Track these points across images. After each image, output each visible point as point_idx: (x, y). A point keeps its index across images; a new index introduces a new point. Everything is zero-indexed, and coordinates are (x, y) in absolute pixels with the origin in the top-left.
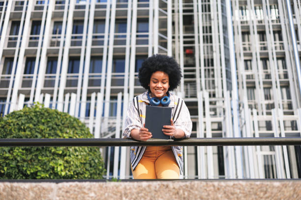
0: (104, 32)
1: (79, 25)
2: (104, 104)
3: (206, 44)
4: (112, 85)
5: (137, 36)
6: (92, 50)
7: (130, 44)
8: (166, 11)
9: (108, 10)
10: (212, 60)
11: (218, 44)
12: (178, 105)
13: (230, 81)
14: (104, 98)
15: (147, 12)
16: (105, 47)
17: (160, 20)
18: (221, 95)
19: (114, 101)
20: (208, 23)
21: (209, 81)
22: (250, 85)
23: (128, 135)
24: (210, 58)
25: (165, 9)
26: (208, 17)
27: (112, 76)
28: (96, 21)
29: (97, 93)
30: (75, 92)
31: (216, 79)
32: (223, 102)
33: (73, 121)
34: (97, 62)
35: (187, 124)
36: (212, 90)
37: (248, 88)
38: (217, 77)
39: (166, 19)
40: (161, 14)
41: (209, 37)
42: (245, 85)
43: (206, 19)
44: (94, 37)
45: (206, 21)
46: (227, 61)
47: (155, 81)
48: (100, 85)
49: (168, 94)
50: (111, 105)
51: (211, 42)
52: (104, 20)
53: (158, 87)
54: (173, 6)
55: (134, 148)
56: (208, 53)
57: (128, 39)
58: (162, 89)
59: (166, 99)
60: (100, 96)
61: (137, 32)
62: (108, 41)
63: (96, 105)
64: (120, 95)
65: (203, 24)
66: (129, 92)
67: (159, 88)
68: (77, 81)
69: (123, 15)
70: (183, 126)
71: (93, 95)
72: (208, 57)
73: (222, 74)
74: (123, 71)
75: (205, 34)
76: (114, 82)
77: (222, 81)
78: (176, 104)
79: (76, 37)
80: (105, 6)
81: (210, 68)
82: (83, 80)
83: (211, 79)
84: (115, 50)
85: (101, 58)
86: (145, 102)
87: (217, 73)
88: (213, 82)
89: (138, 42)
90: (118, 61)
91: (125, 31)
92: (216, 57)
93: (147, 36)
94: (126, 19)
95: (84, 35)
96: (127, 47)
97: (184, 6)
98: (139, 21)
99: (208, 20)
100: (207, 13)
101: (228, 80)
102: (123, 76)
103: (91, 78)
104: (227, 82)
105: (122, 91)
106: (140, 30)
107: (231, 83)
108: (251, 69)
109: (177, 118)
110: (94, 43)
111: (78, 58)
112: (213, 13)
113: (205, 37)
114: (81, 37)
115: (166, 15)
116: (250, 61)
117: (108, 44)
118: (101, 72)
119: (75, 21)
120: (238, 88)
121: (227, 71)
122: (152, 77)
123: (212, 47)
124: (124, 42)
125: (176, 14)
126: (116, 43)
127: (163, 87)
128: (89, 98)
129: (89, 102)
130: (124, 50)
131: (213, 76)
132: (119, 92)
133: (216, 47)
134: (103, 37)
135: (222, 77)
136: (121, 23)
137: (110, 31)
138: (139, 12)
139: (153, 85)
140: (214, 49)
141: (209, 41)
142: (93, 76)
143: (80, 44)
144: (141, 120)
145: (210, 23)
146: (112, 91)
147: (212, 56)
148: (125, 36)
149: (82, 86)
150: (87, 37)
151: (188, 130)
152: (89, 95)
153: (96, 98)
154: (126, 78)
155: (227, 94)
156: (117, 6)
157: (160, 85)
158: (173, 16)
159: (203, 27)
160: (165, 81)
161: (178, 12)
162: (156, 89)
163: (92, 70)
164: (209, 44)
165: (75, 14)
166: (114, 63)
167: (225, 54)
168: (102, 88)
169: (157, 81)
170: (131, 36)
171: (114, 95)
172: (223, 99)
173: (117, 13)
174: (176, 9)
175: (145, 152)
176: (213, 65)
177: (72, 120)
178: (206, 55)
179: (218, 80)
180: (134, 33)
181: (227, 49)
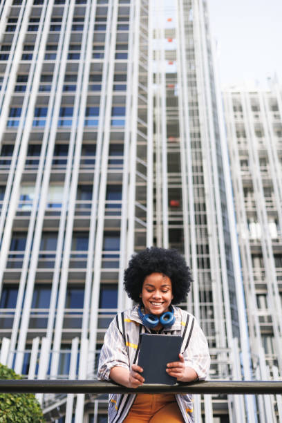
0: (55, 249)
1: (20, 238)
2: (51, 355)
3: (201, 270)
4: (65, 326)
5: (103, 256)
6: (38, 275)
7: (93, 266)
8: (145, 221)
9: (62, 218)
10: (211, 293)
11: (218, 270)
12: (186, 327)
13: (237, 324)
14: (52, 346)
15: (118, 223)
16: (56, 271)
17: (136, 234)
18: (224, 345)
19: (66, 351)
20: (204, 239)
21: (207, 323)
22: (266, 332)
23: (107, 377)
24: (207, 290)
25: (144, 219)
26: (203, 232)
27: (66, 313)
28: (45, 233)
29: (41, 339)
30: (9, 336)
31: (216, 321)
32: (228, 355)
33: (7, 374)
34: (43, 293)
35: (202, 358)
36: (211, 338)
37: (263, 335)
38: (219, 318)
39: (145, 233)
40: (137, 225)
41: (205, 261)
42: (258, 332)
43: (201, 234)
44: (41, 256)
45: (201, 237)
46: (232, 294)
47: (150, 288)
48: (45, 327)
49: (171, 309)
50: (62, 356)
51: (209, 267)
52: (56, 233)
53: (155, 298)
54: (155, 216)
55: (116, 398)
56: (204, 283)
57: (90, 260)
58: (161, 301)
59: (168, 317)
60: (46, 342)
61: (104, 249)
62: (61, 263)
63: (38, 357)
64: (75, 342)
65: (197, 241)
66: (88, 337)
67: (157, 300)
68: (12, 320)
69: (84, 226)
70: (195, 362)
71: (36, 342)
72: (205, 288)
73: (224, 314)
74: (82, 306)
75: (200, 256)
76: (67, 323)
77: (225, 323)
78: (184, 324)
79: (14, 256)
80: (59, 214)
81: (208, 304)
82: (21, 319)
83: (209, 320)
84: (70, 275)
85: (49, 286)
86: (135, 322)
87: (218, 312)
88: (213, 324)
89: (104, 265)
90: (74, 292)
91: (86, 248)
92: (216, 288)
93: (118, 256)
94: (87, 233)
95: (27, 253)
96: (89, 271)
97: (170, 216)
98: (107, 234)
99: (203, 236)
100: (203, 226)
101: (234, 322)
102: (82, 313)
103: (34, 316)
104: (233, 325)
105: (79, 335)
106: (107, 247)
107: (238, 328)
108: (267, 307)
109: (186, 348)
110: (40, 265)
111: (16, 287)
112: (211, 227)
113: (200, 260)
114: (22, 256)
115: (145, 228)
116: (265, 295)
117: (61, 267)
118: (48, 306)
119: (14, 233)
120: (249, 335)
121: (232, 309)
122: (146, 283)
123: (209, 274)
124: (84, 265)
125: (159, 227)
126: (72, 265)
127: (164, 299)
128: (29, 346)
129: (28, 351)
130: (84, 275)
131: (212, 317)
132: (74, 338)
133: (215, 274)
134: (54, 256)
135: (225, 318)
136: (81, 237)
137: (64, 248)
138: (106, 223)
139: (147, 295)
140: (213, 277)
141: (205, 265)
142: (36, 313)
143: (20, 265)
144: (128, 350)
145: (207, 240)
146: (64, 336)
147: (211, 287)
148: (86, 256)
149: (19, 327)
150: (30, 256)
151: (204, 368)
152: (29, 342)
153: (40, 346)
154: (85, 317)
155: (233, 343)
156: (76, 213)
157: (158, 294)
158: (155, 229)
159: (197, 246)
160: (166, 289)
161: (162, 223)
162: (151, 302)
163: (35, 304)
164: (206, 270)
165: (16, 223)
166: (69, 294)
167: (229, 285)
168: (49, 331)
169: (153, 289)
170: (94, 256)
171: (66, 342)
172: (227, 350)
173: (76, 223)
174: (158, 220)
175: (133, 404)
176: (211, 300)
177: (5, 372)
178: (202, 286)
179: (219, 322)
180: (99, 252)
181: (231, 277)
